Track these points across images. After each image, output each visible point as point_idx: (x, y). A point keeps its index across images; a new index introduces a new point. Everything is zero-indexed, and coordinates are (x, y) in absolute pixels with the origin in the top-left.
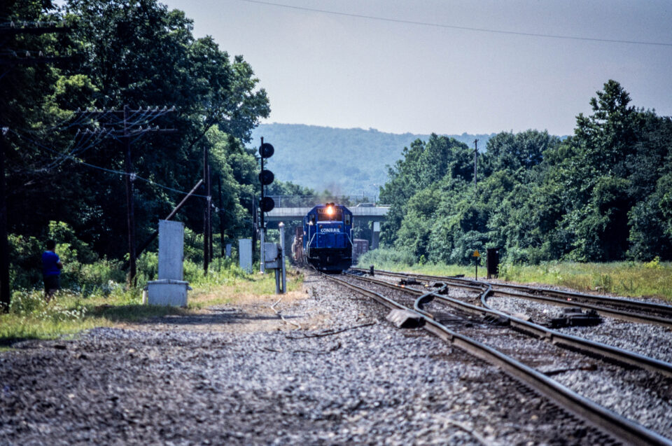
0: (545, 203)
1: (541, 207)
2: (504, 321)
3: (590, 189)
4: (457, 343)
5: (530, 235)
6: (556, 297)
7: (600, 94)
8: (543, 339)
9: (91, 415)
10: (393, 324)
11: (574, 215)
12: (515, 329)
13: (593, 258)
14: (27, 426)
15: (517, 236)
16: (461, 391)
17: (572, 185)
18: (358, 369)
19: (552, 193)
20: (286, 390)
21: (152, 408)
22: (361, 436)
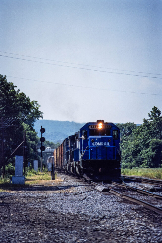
0: (134, 147)
1: (132, 149)
2: (134, 190)
3: (149, 143)
4: (124, 197)
5: (129, 159)
6: (146, 181)
7: (151, 112)
8: (150, 196)
9: (21, 221)
10: (98, 191)
11: (143, 152)
12: (139, 192)
13: (151, 167)
14: (3, 224)
15: (124, 159)
16: (135, 213)
17: (143, 142)
18: (95, 206)
19: (136, 144)
20: (77, 213)
21: (38, 218)
22: (108, 227)
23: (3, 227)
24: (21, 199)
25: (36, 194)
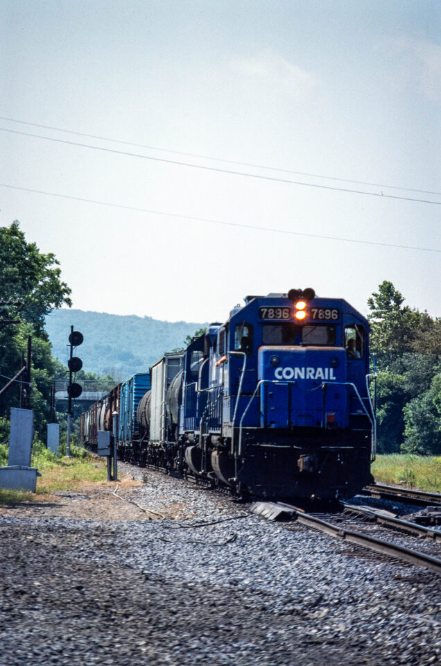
2: (371, 517)
4: (350, 539)
7: (376, 295)
8: (424, 537)
9: (68, 603)
10: (263, 517)
16: (412, 592)
20: (231, 583)
21: (118, 597)
22: (345, 633)
23: (21, 622)
24: (43, 535)
25: (78, 521)
